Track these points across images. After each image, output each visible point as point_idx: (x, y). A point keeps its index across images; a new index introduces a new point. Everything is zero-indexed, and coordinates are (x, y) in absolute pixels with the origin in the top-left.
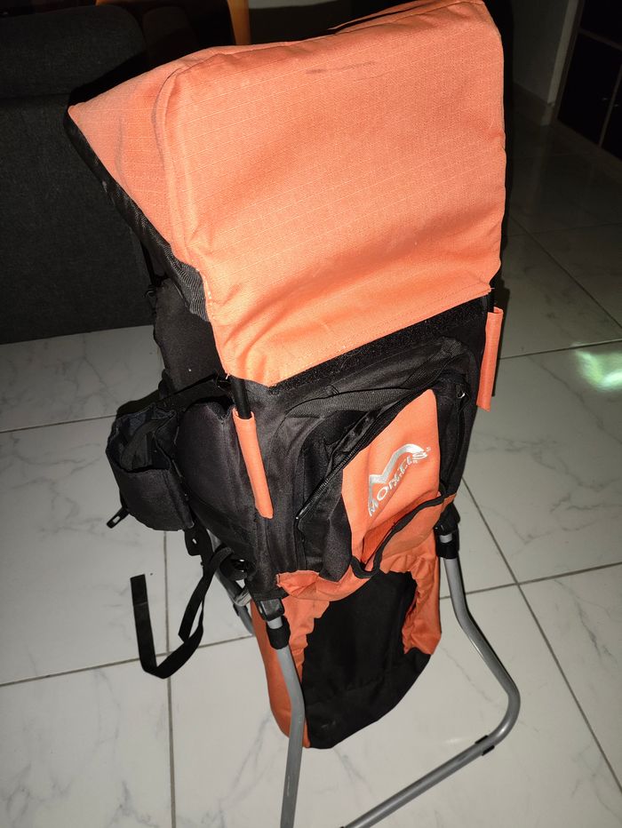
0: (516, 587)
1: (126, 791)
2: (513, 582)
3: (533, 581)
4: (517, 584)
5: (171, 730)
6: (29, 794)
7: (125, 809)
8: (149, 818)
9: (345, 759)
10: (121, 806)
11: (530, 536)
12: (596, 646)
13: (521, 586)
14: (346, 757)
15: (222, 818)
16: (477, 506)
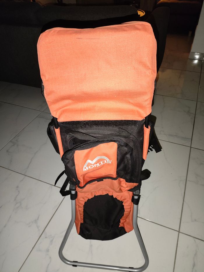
0: (178, 232)
1: (38, 217)
2: (178, 230)
3: (185, 234)
4: (179, 232)
5: (57, 210)
6: (21, 205)
7: (36, 221)
8: (39, 227)
9: (91, 246)
10: (35, 220)
11: (195, 220)
12: (193, 268)
13: (180, 233)
14: (92, 245)
15: (53, 239)
16: (184, 201)
